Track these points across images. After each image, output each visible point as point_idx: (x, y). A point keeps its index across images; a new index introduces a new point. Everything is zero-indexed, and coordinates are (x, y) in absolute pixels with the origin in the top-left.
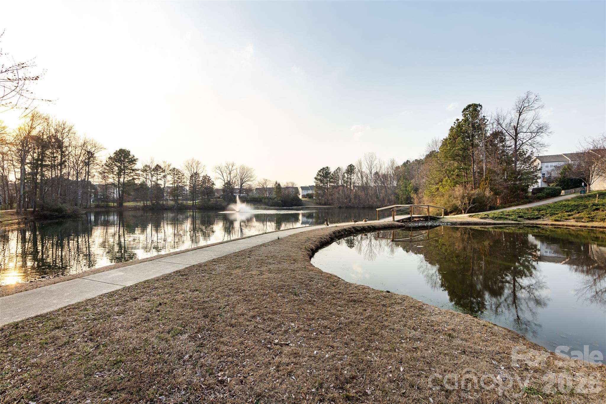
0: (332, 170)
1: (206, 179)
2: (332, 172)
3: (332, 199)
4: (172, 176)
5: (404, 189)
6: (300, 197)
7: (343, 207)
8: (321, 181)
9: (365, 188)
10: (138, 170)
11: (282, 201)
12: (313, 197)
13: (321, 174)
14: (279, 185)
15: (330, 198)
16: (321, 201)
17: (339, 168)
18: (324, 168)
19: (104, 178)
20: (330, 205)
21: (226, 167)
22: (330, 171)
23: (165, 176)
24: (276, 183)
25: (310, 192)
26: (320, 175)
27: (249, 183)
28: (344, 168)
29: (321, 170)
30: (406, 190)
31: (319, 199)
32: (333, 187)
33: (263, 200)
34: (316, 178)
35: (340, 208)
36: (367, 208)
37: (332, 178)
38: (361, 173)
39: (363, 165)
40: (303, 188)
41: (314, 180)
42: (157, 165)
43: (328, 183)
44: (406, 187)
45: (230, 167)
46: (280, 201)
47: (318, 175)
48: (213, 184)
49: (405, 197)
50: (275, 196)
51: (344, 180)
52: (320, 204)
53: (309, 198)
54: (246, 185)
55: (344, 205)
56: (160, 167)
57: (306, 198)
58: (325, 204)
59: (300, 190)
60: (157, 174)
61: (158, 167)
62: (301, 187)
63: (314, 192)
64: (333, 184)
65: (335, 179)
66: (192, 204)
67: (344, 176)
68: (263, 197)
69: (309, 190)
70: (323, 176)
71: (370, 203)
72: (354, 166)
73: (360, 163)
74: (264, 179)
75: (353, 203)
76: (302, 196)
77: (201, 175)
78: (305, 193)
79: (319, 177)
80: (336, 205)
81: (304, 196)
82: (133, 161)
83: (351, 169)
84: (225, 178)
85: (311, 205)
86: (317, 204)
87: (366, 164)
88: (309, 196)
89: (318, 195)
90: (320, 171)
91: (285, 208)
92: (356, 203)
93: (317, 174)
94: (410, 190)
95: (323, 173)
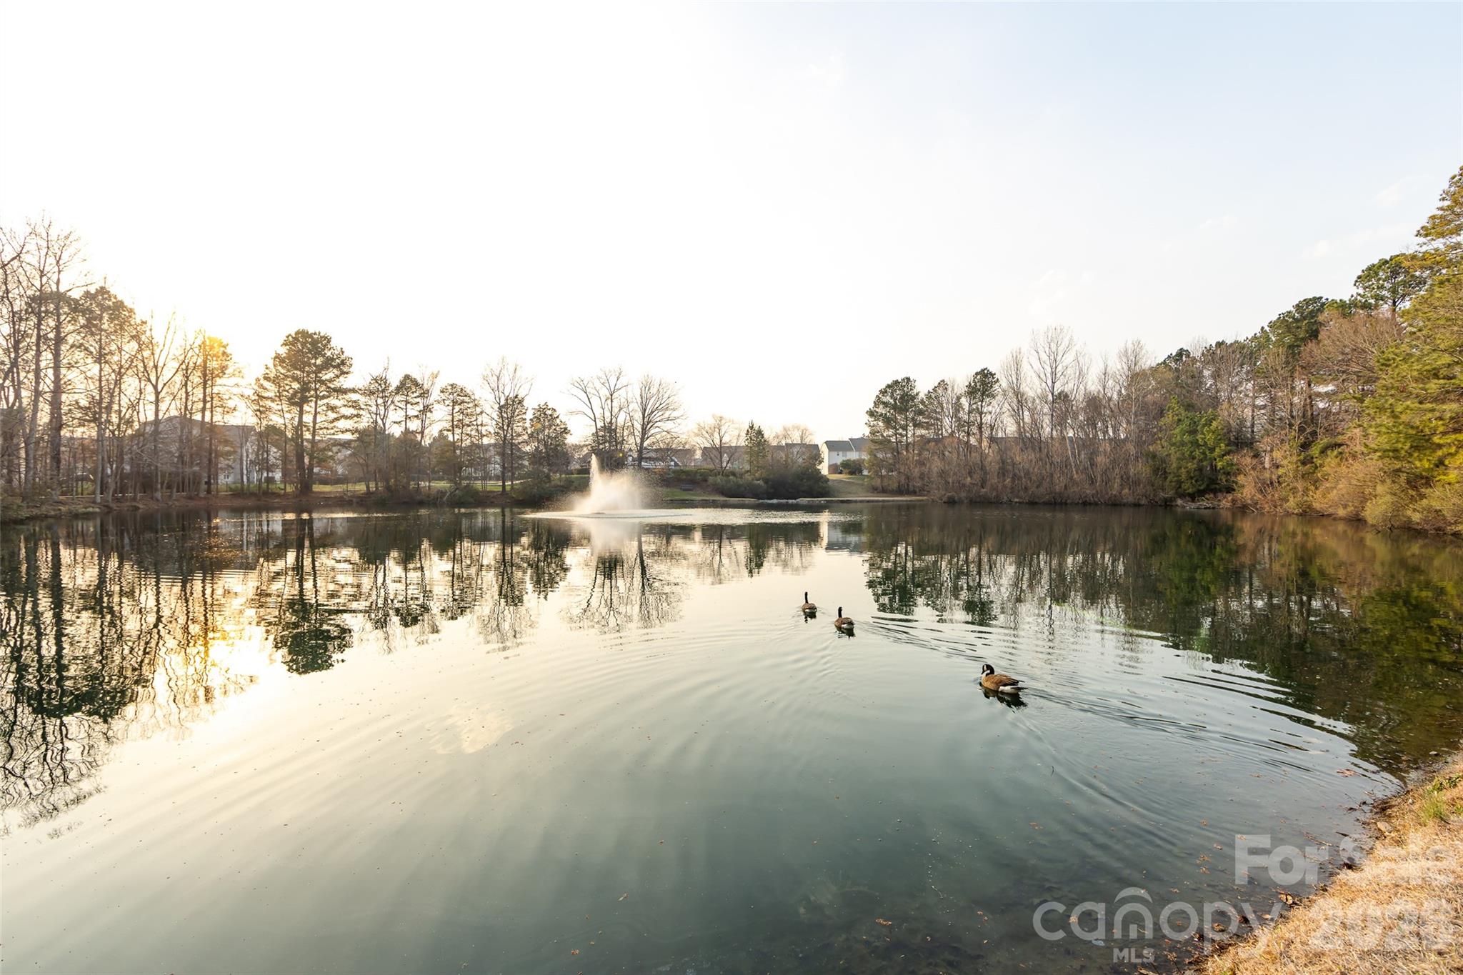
0: (923, 388)
1: (545, 416)
2: (922, 396)
3: (922, 476)
4: (446, 409)
5: (1186, 438)
6: (824, 469)
7: (961, 502)
8: (888, 421)
9: (1028, 441)
10: (353, 391)
11: (766, 481)
12: (861, 472)
13: (888, 399)
14: (760, 433)
15: (916, 472)
16: (885, 484)
17: (942, 384)
18: (896, 382)
19: (261, 412)
20: (914, 493)
21: (599, 378)
22: (915, 391)
23: (427, 409)
24: (752, 427)
25: (853, 456)
26: (886, 404)
27: (667, 426)
28: (961, 378)
29: (889, 386)
30: (1196, 444)
31: (882, 477)
32: (925, 441)
33: (711, 479)
34: (871, 413)
35: (951, 502)
36: (1045, 503)
37: (921, 413)
38: (1018, 393)
39: (1025, 367)
40: (832, 445)
41: (867, 418)
42: (407, 377)
43: (910, 428)
44: (1193, 432)
45: (613, 381)
46: (761, 482)
47: (878, 402)
48: (565, 431)
49: (1192, 466)
50: (747, 467)
51: (959, 419)
52: (884, 491)
53: (851, 473)
54: (658, 436)
55: (963, 495)
56: (416, 384)
57: (841, 473)
58: (900, 492)
59: (824, 451)
60: (407, 402)
61: (408, 384)
62: (827, 443)
63: (865, 456)
64: (924, 432)
65: (929, 417)
66: (501, 489)
67: (957, 407)
68: (711, 471)
69: (851, 450)
70: (894, 407)
71: (1057, 488)
72: (992, 375)
73: (1017, 364)
74: (713, 416)
75: (994, 488)
76: (830, 466)
77: (531, 404)
78: (839, 459)
79: (881, 410)
80: (937, 493)
81: (834, 469)
82: (342, 365)
83: (983, 384)
84: (598, 412)
85: (856, 494)
86: (875, 490)
87: (1037, 365)
88: (852, 468)
89: (876, 464)
90: (883, 392)
91: (775, 501)
92: (1005, 486)
93: (874, 399)
94: (1210, 444)
95: (892, 397)
